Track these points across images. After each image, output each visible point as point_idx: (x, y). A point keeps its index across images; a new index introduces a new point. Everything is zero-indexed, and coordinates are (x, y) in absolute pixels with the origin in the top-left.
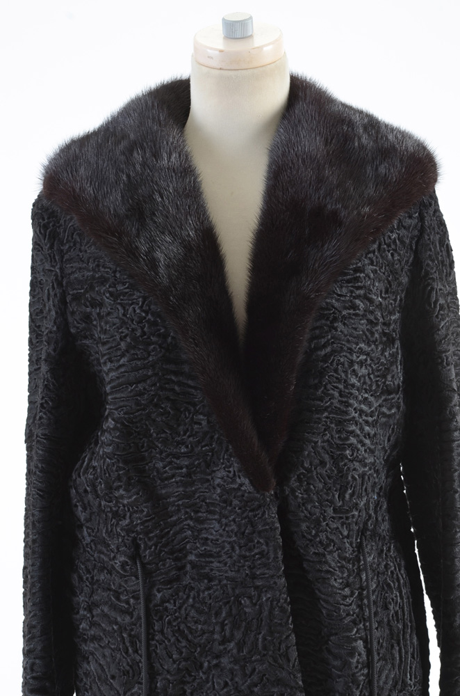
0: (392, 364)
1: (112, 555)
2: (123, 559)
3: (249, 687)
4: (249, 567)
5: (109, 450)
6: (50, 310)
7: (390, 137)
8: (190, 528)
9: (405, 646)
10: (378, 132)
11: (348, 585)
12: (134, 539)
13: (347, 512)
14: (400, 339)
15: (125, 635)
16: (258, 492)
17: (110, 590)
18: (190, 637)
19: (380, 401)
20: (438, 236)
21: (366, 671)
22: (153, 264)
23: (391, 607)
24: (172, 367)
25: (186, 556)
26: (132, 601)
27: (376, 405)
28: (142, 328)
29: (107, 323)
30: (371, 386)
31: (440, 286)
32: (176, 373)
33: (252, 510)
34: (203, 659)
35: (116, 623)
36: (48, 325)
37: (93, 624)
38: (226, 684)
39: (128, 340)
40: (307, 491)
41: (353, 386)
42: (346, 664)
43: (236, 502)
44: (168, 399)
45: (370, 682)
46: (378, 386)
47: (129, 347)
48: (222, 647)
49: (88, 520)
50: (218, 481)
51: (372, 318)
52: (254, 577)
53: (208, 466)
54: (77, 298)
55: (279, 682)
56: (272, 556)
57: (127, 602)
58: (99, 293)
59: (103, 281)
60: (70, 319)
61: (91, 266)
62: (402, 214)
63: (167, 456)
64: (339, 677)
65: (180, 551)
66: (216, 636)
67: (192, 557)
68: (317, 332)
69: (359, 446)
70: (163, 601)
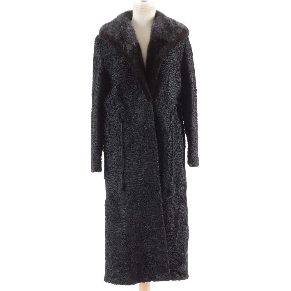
0: (179, 75)
1: (114, 118)
2: (117, 118)
3: (146, 145)
4: (146, 119)
5: (114, 93)
6: (100, 63)
7: (178, 24)
8: (133, 111)
9: (180, 139)
10: (176, 23)
11: (168, 123)
12: (120, 114)
13: (168, 107)
14: (180, 70)
15: (117, 135)
16: (149, 102)
17: (114, 126)
18: (133, 135)
19: (176, 83)
20: (189, 48)
21: (171, 143)
22: (126, 50)
23: (177, 131)
24: (130, 74)
25: (132, 117)
26: (119, 128)
27: (175, 84)
28: (123, 65)
29: (114, 64)
30: (174, 80)
31: (190, 59)
32: (130, 75)
33: (147, 106)
34: (135, 140)
35: (115, 133)
36: (100, 66)
37: (109, 134)
38: (141, 145)
39: (120, 68)
40: (159, 102)
41: (170, 79)
42: (167, 141)
43: (143, 104)
44: (128, 81)
45: (172, 145)
46: (175, 80)
47: (120, 69)
48: (140, 137)
49: (108, 111)
50: (139, 100)
51: (174, 64)
52: (147, 121)
53: (137, 97)
54: (107, 60)
55: (152, 144)
56: (151, 116)
57: (118, 128)
58: (112, 58)
59: (113, 55)
60: (105, 64)
61: (110, 52)
62: (181, 41)
63: (128, 95)
64: (165, 143)
65: (130, 116)
66: (139, 134)
67: (133, 118)
68: (162, 66)
69: (171, 93)
70: (126, 127)
